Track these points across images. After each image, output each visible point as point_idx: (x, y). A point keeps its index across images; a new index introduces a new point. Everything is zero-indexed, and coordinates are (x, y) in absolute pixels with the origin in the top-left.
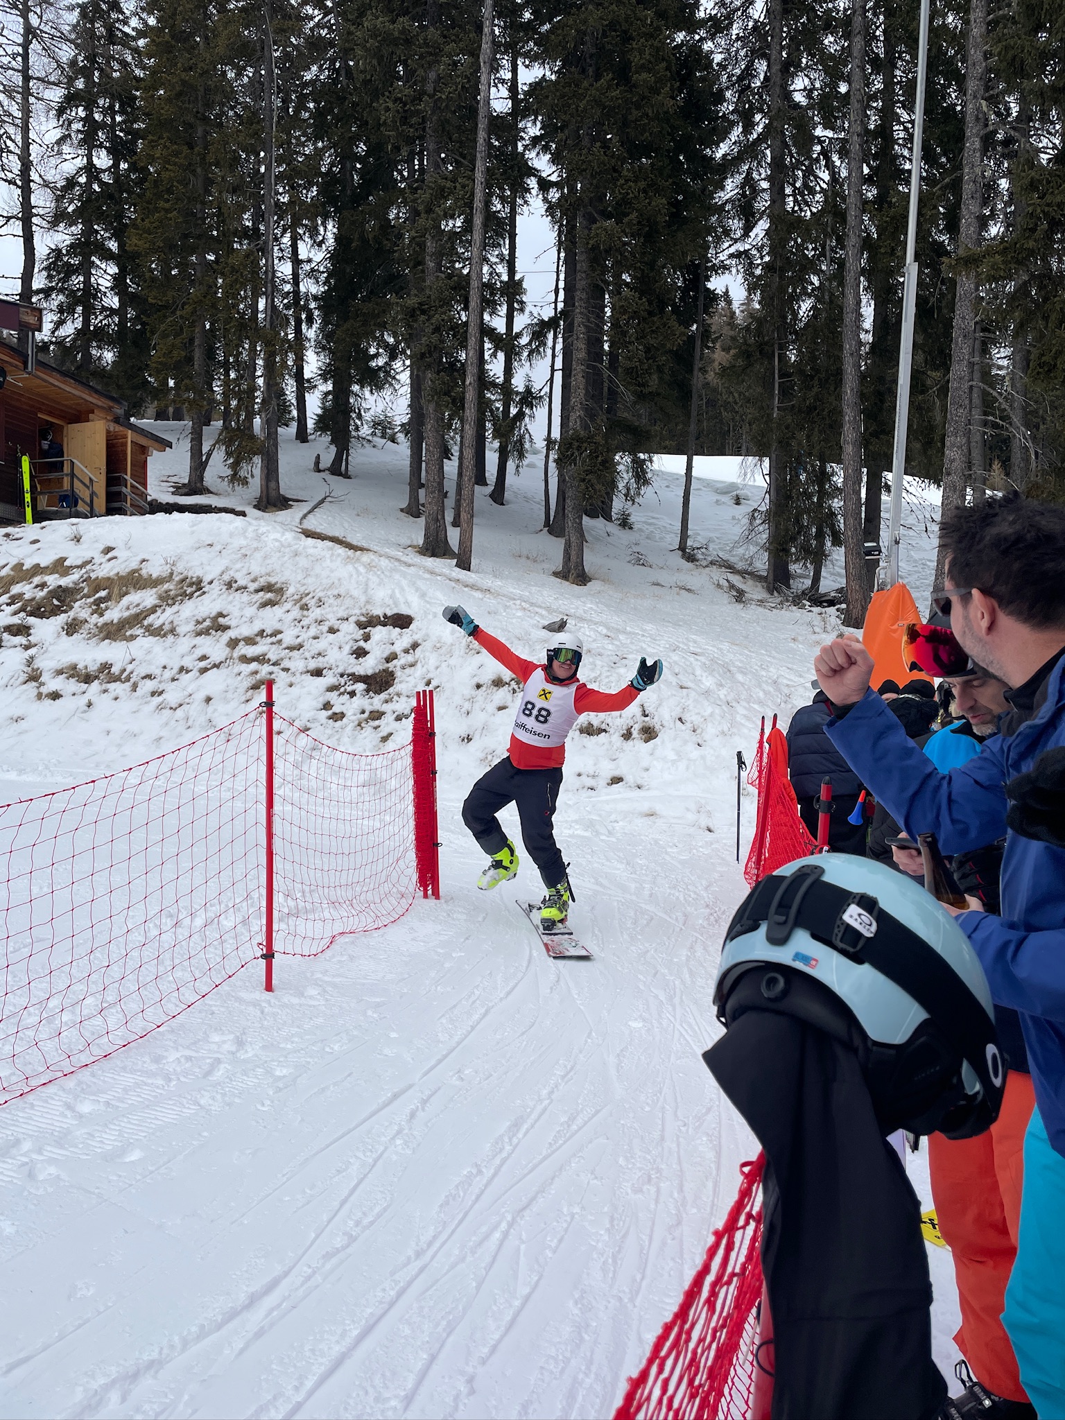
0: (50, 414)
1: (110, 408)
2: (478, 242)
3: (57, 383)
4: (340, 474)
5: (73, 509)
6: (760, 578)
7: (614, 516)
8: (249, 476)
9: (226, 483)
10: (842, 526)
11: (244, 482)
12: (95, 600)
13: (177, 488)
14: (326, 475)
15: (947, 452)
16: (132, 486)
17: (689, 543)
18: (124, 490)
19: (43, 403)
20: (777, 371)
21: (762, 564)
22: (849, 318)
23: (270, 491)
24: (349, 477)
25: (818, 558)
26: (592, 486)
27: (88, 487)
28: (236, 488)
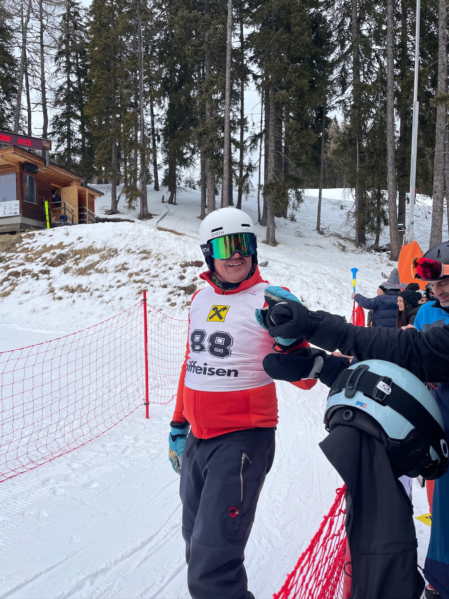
0: (56, 183)
1: (79, 180)
2: (228, 103)
3: (58, 171)
4: (172, 203)
5: (66, 222)
6: (353, 241)
7: (288, 216)
8: (136, 206)
9: (126, 209)
10: (388, 217)
11: (134, 208)
12: (75, 259)
13: (107, 212)
14: (167, 204)
15: (434, 183)
16: (89, 212)
17: (321, 226)
18: (85, 213)
19: (53, 179)
20: (358, 151)
21: (353, 234)
22: (389, 127)
23: (144, 211)
24: (176, 205)
25: (378, 231)
26: (278, 204)
27: (71, 213)
28: (131, 211)
